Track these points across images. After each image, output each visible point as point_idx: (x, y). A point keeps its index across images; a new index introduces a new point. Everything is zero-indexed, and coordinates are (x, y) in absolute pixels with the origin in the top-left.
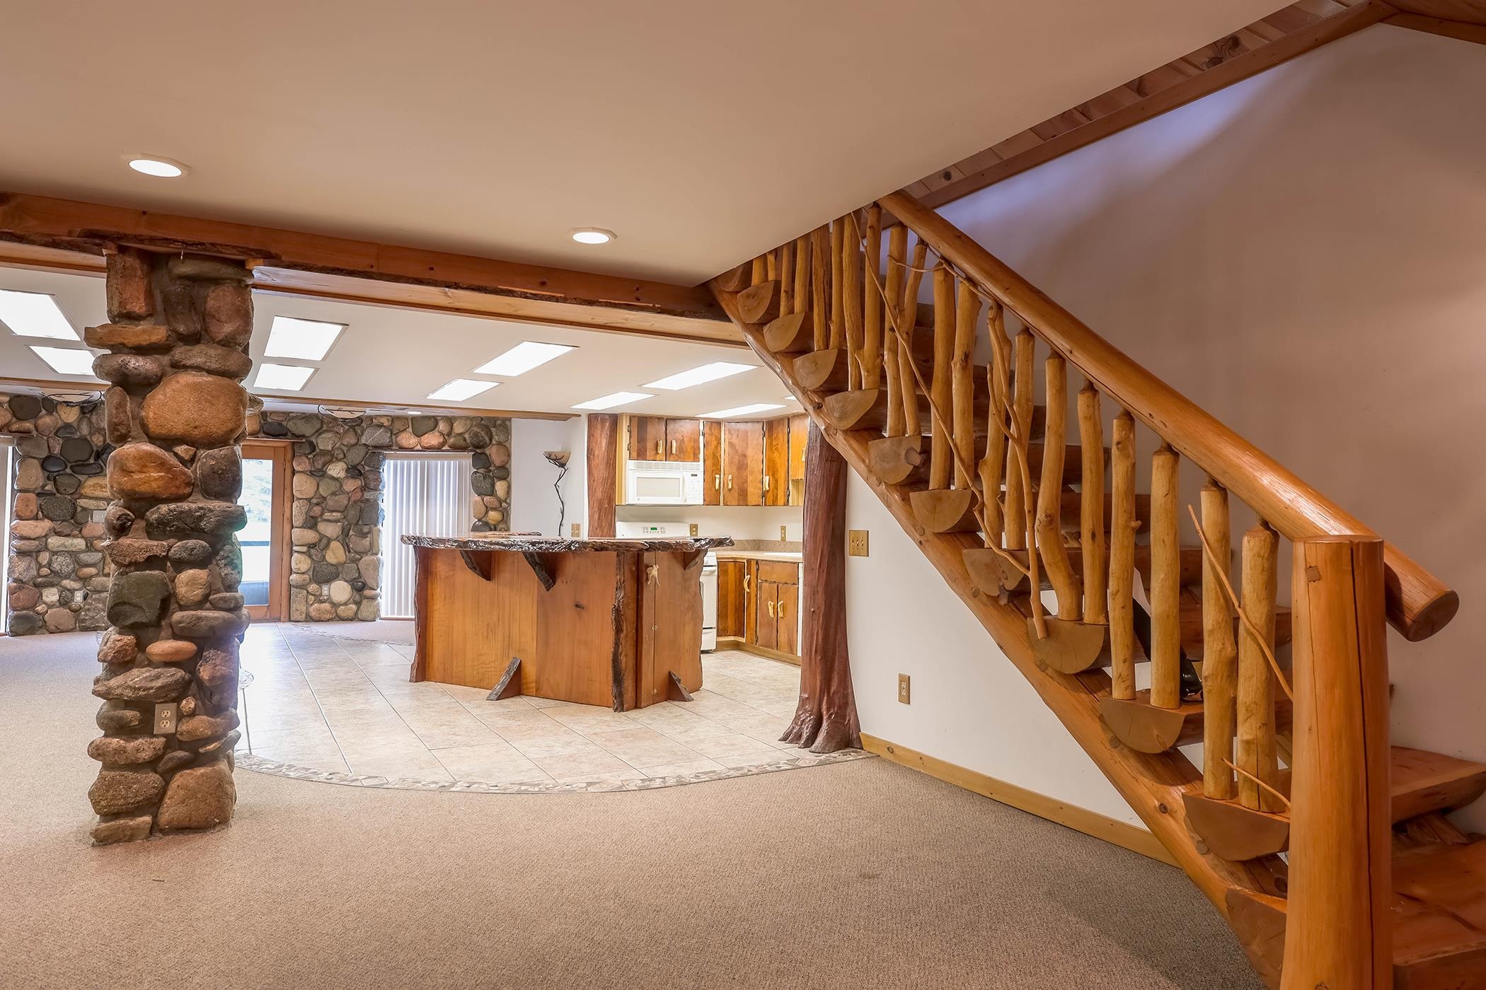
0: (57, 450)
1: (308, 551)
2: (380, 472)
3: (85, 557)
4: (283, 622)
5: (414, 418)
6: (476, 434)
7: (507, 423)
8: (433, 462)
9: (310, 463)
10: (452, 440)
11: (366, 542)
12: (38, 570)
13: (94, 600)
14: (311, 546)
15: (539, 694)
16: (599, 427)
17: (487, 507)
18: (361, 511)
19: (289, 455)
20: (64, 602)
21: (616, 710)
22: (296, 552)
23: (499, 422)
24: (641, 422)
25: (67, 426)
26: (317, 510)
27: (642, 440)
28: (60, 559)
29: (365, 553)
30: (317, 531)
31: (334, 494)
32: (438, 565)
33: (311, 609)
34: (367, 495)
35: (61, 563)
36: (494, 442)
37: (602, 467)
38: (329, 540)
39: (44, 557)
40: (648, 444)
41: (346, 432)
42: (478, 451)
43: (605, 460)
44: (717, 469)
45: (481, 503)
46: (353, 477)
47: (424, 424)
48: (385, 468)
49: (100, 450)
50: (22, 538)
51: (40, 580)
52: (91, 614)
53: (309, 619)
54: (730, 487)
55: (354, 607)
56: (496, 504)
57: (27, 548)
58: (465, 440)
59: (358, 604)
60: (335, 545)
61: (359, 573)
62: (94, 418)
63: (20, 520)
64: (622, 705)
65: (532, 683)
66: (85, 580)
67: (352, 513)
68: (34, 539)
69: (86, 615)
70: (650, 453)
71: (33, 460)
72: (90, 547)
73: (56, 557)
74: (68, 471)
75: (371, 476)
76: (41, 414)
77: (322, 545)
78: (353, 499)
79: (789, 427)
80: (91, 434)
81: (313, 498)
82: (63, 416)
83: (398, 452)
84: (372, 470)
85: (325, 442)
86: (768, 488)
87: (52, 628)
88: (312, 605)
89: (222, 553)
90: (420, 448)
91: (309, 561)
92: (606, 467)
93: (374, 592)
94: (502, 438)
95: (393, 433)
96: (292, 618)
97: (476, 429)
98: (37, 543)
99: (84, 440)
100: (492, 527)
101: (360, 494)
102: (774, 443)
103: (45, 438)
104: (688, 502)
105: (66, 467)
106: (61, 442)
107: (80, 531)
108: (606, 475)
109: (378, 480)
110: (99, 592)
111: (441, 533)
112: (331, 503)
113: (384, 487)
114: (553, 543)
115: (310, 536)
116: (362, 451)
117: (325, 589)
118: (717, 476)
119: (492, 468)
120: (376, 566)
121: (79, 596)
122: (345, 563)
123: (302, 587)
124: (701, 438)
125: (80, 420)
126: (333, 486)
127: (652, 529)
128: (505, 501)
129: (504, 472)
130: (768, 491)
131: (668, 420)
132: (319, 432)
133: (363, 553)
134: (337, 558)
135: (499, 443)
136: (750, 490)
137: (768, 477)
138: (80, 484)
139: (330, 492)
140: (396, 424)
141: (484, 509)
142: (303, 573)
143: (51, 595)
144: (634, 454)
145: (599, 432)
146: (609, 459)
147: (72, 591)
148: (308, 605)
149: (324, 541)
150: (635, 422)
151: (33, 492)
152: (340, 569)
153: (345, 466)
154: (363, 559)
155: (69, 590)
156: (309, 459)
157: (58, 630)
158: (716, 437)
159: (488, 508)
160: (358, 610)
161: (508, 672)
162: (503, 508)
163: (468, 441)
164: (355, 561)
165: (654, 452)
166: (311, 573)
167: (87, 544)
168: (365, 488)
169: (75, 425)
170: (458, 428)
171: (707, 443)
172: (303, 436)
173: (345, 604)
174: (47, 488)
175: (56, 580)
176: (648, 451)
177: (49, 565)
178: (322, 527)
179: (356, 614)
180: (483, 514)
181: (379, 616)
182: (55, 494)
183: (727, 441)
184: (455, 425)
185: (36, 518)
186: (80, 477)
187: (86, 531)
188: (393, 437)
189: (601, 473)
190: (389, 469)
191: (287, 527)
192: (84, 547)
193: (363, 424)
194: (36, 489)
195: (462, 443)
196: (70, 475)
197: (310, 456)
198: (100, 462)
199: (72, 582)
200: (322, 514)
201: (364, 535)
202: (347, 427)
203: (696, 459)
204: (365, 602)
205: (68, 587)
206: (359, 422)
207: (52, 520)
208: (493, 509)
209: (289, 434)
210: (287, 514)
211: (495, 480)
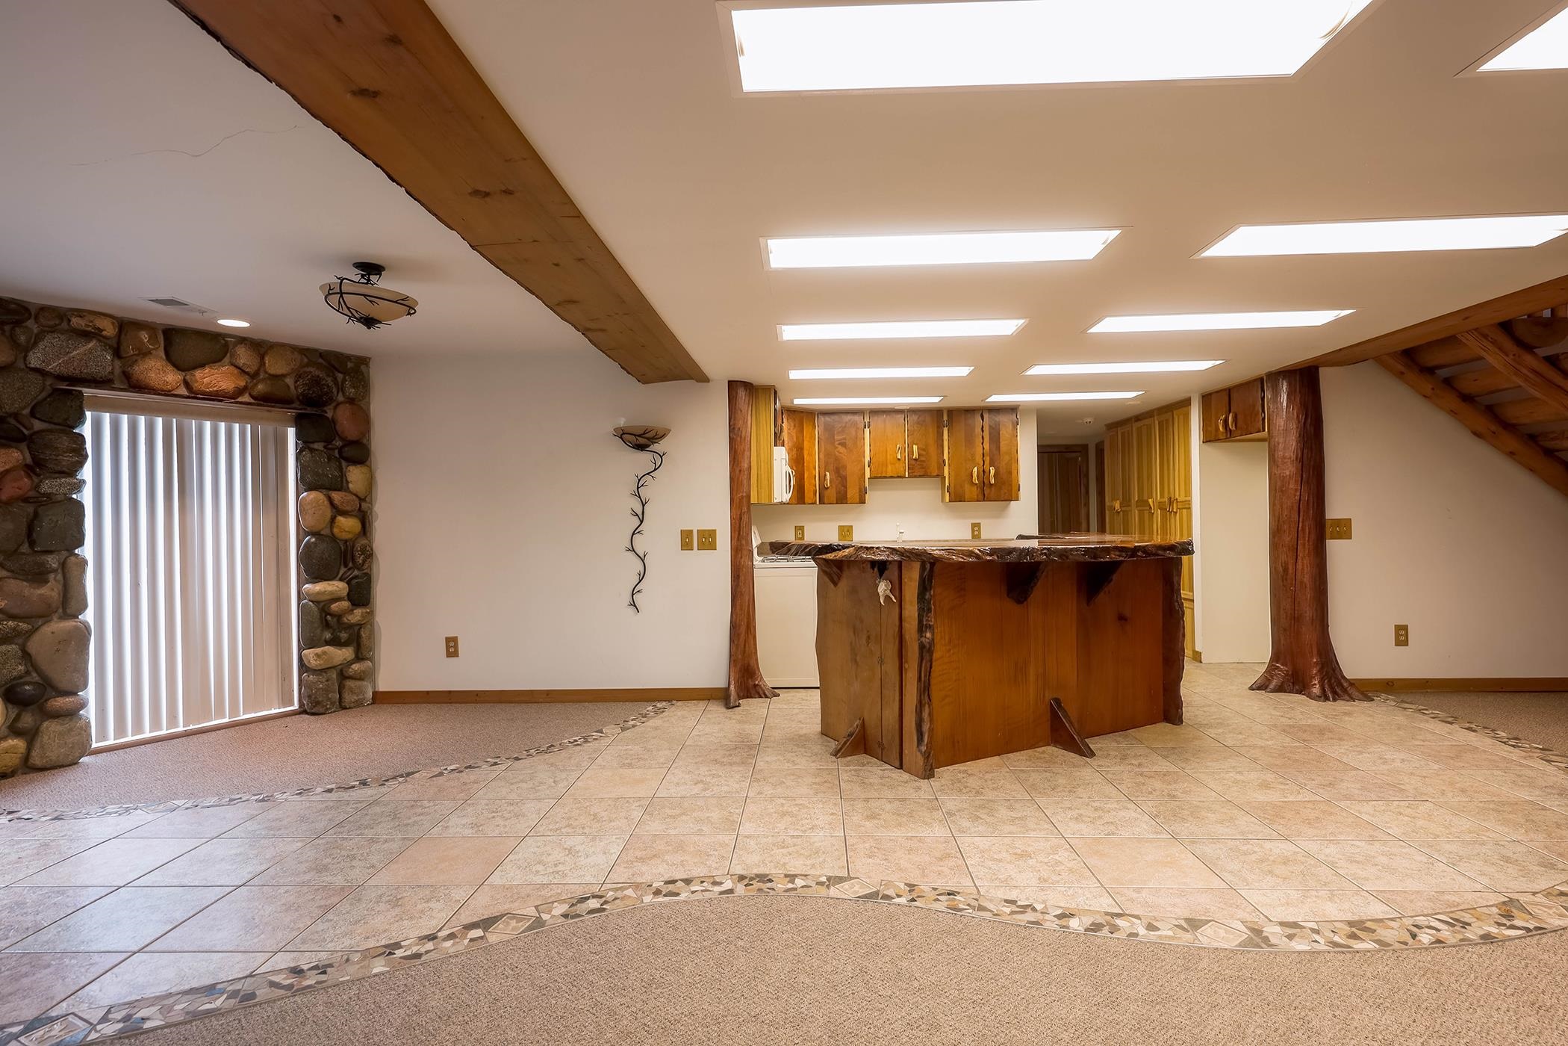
5: (171, 330)
6: (309, 380)
7: (363, 367)
8: (186, 421)
10: (261, 385)
11: (50, 591)
17: (332, 510)
18: (31, 519)
23: (348, 365)
29: (49, 615)
34: (48, 486)
36: (341, 397)
42: (312, 410)
45: (324, 503)
47: (196, 345)
55: (19, 742)
56: (351, 504)
58: (286, 388)
59: (29, 733)
61: (30, 663)
75: (52, 443)
78: (6, 491)
83: (125, 396)
84: (53, 429)
86: (828, 485)
90: (188, 393)
93: (70, 701)
94: (355, 393)
95: (122, 355)
97: (309, 373)
101: (27, 480)
109: (70, 453)
116: (31, 383)
119: (339, 444)
120: (78, 644)
128: (365, 500)
129: (358, 452)
130: (827, 488)
133: (39, 619)
135: (351, 401)
137: (827, 474)
141: (329, 513)
154: (41, 632)
159: (335, 514)
160: (29, 749)
162: (363, 510)
163: (292, 390)
164: (23, 635)
168: (40, 468)
170: (277, 365)
179: (27, 757)
180: (326, 525)
181: (88, 749)
184: (272, 358)
188: (122, 362)
190: (100, 430)
193: (36, 324)
195: (279, 393)
201: (42, 576)
204: (46, 726)
206: (19, 317)
208: (345, 513)
211: (344, 464)
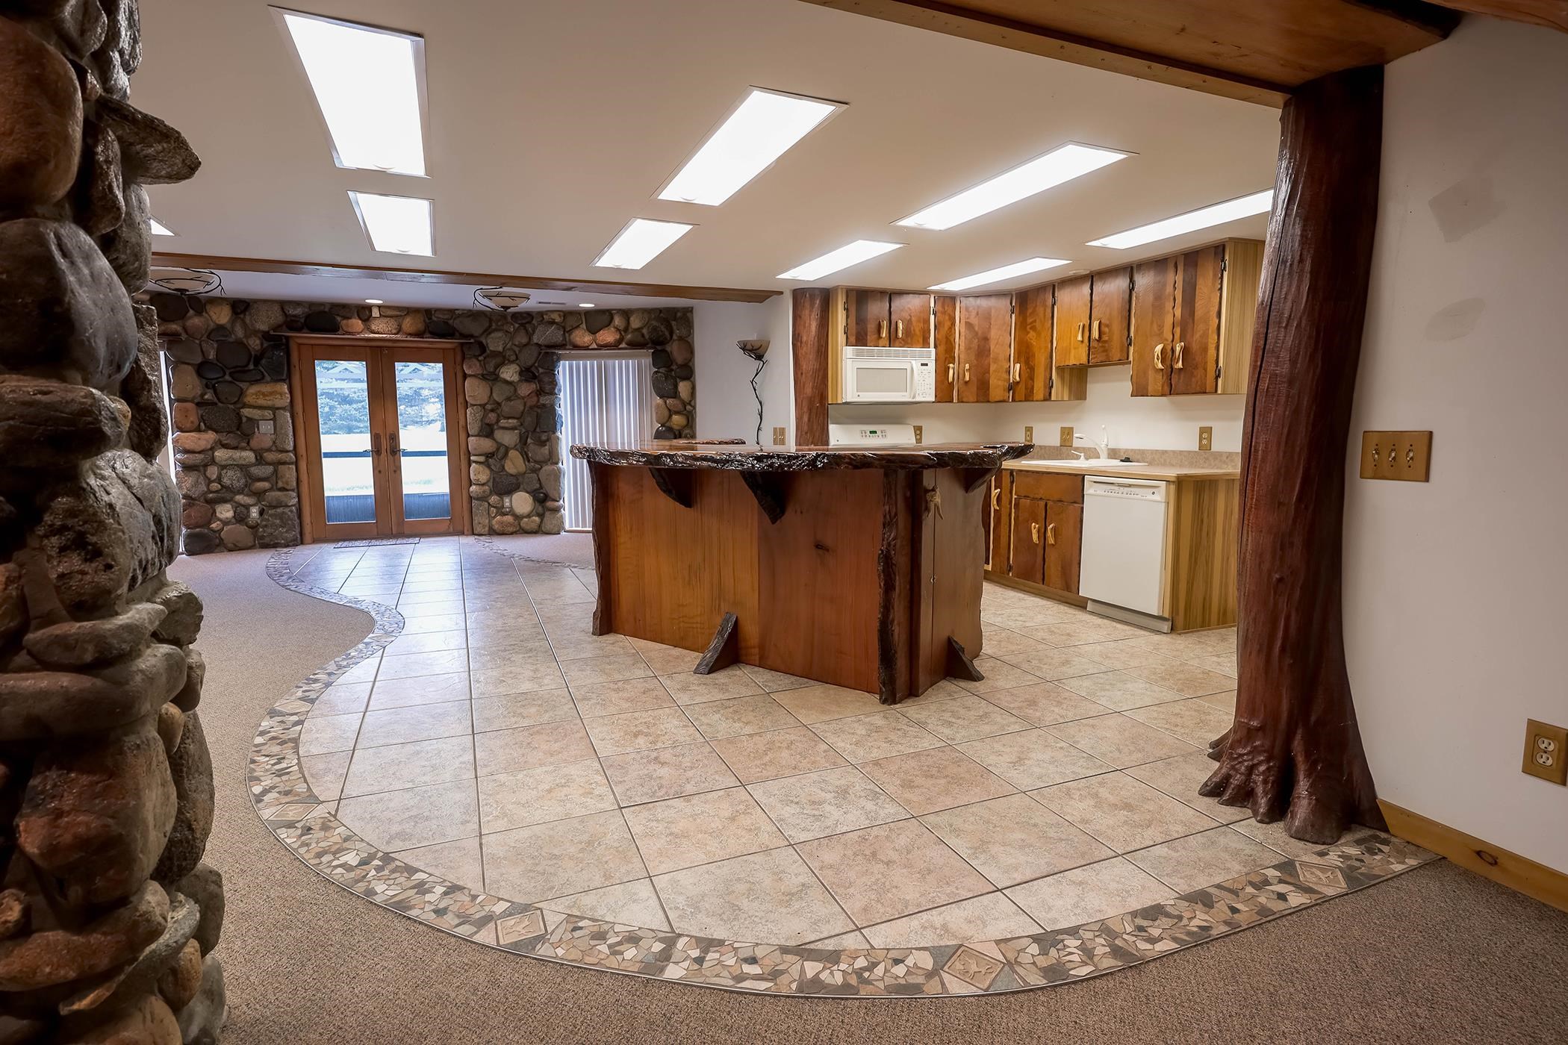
0: (212, 355)
1: (487, 460)
2: (555, 375)
3: (256, 471)
4: (467, 535)
5: (588, 313)
6: (655, 329)
7: (689, 314)
8: (610, 362)
9: (480, 365)
10: (629, 336)
11: (545, 450)
12: (208, 486)
13: (271, 515)
14: (489, 456)
15: (763, 663)
16: (807, 305)
17: (670, 410)
18: (538, 417)
19: (459, 358)
20: (240, 518)
21: (884, 702)
22: (474, 462)
23: (679, 314)
24: (860, 297)
25: (220, 328)
26: (492, 416)
27: (861, 321)
28: (230, 473)
29: (545, 462)
30: (494, 439)
31: (509, 399)
32: (621, 485)
33: (494, 522)
34: (543, 400)
35: (231, 477)
36: (675, 337)
37: (812, 356)
38: (507, 449)
39: (213, 472)
40: (869, 326)
41: (516, 330)
42: (659, 348)
43: (816, 348)
44: (951, 357)
45: (664, 406)
46: (526, 381)
47: (597, 319)
48: (561, 369)
49: (258, 354)
50: (186, 451)
51: (211, 495)
52: (269, 530)
53: (492, 532)
54: (967, 378)
55: (537, 519)
56: (680, 407)
57: (191, 462)
58: (643, 336)
59: (541, 516)
60: (513, 453)
61: (540, 484)
62: (248, 319)
63: (182, 431)
64: (895, 696)
65: (754, 647)
66: (259, 495)
67: (529, 420)
68: (199, 452)
69: (264, 532)
70: (871, 337)
71: (186, 366)
72: (260, 460)
73: (225, 471)
74: (227, 378)
75: (546, 379)
76: (188, 315)
77: (500, 455)
78: (528, 404)
79: (1053, 297)
80: (247, 337)
81: (486, 404)
82: (214, 317)
83: (573, 352)
84: (546, 373)
85: (495, 343)
86: (1018, 379)
87: (230, 545)
88: (494, 517)
89: (48, 518)
90: (596, 347)
91: (488, 471)
92: (817, 356)
93: (556, 504)
94: (684, 332)
95: (567, 331)
96: (476, 532)
97: (655, 323)
98: (202, 456)
99: (240, 343)
100: (677, 433)
101: (536, 398)
102: (1029, 320)
103: (197, 342)
104: (918, 399)
105: (225, 374)
106: (215, 346)
107: (248, 443)
108: (817, 366)
109: (554, 383)
110: (275, 507)
111: (623, 444)
112: (506, 408)
113: (560, 390)
114: (789, 456)
115: (487, 445)
116: (535, 351)
117: (507, 501)
118: (951, 365)
119: (674, 367)
120: (557, 476)
121: (254, 512)
122: (525, 473)
123: (483, 498)
124: (932, 317)
125: (233, 322)
126: (508, 390)
127: (871, 432)
128: (690, 404)
129: (687, 372)
130: (1018, 383)
131: (891, 295)
132: (488, 331)
133: (542, 463)
134: (516, 468)
135: (681, 339)
136: (994, 381)
137: (1018, 366)
138: (242, 393)
139: (504, 397)
140: (570, 318)
141: (666, 413)
142: (483, 485)
143: (225, 512)
144: (853, 339)
145: (807, 312)
146: (820, 346)
147: (247, 507)
148: (491, 518)
149: (502, 450)
150: (853, 299)
151: (192, 401)
152: (521, 479)
153: (518, 368)
154: (544, 468)
155: (243, 506)
156: (480, 361)
157: (236, 548)
158: (949, 315)
159: (671, 413)
160: (541, 522)
161: (721, 633)
162: (688, 411)
163: (647, 337)
164: (535, 471)
165: (876, 336)
166: (491, 484)
167: (256, 456)
168: (540, 392)
169: (229, 326)
170: (635, 322)
171: (940, 323)
172: (471, 336)
173: (529, 516)
174: (206, 397)
175: (228, 496)
176: (869, 334)
177: (219, 480)
178: (499, 435)
179: (540, 526)
180: (666, 418)
181: (563, 528)
182: (216, 404)
183: (963, 321)
184: (632, 319)
185: (198, 430)
186: (241, 385)
187: (254, 443)
188: (567, 335)
189: (809, 364)
190: (564, 371)
191: (463, 436)
192: (253, 460)
193: (534, 322)
194: (194, 397)
195: (640, 339)
196: (231, 382)
197: (481, 358)
198: (261, 368)
199: (245, 498)
200: (498, 421)
201: (543, 443)
202: (517, 325)
203: (925, 343)
204: (547, 514)
205: (242, 502)
206: (529, 319)
207: (217, 432)
208: (677, 413)
209: (457, 334)
210: (462, 423)
211: (678, 380)
